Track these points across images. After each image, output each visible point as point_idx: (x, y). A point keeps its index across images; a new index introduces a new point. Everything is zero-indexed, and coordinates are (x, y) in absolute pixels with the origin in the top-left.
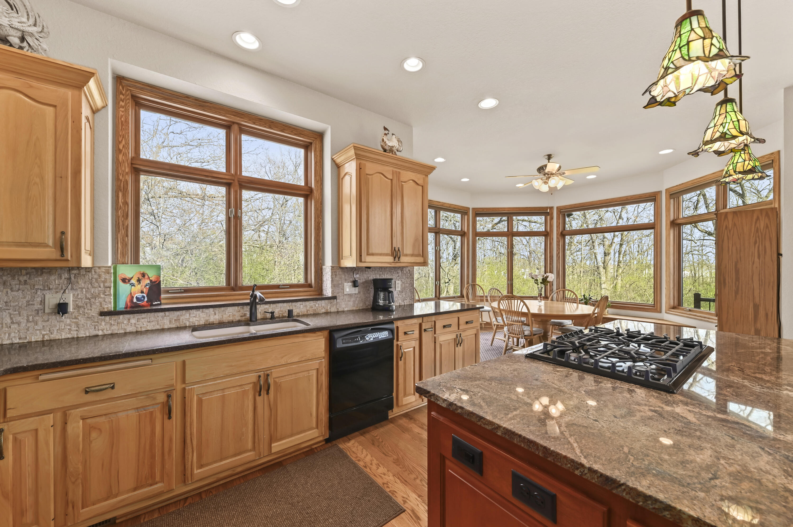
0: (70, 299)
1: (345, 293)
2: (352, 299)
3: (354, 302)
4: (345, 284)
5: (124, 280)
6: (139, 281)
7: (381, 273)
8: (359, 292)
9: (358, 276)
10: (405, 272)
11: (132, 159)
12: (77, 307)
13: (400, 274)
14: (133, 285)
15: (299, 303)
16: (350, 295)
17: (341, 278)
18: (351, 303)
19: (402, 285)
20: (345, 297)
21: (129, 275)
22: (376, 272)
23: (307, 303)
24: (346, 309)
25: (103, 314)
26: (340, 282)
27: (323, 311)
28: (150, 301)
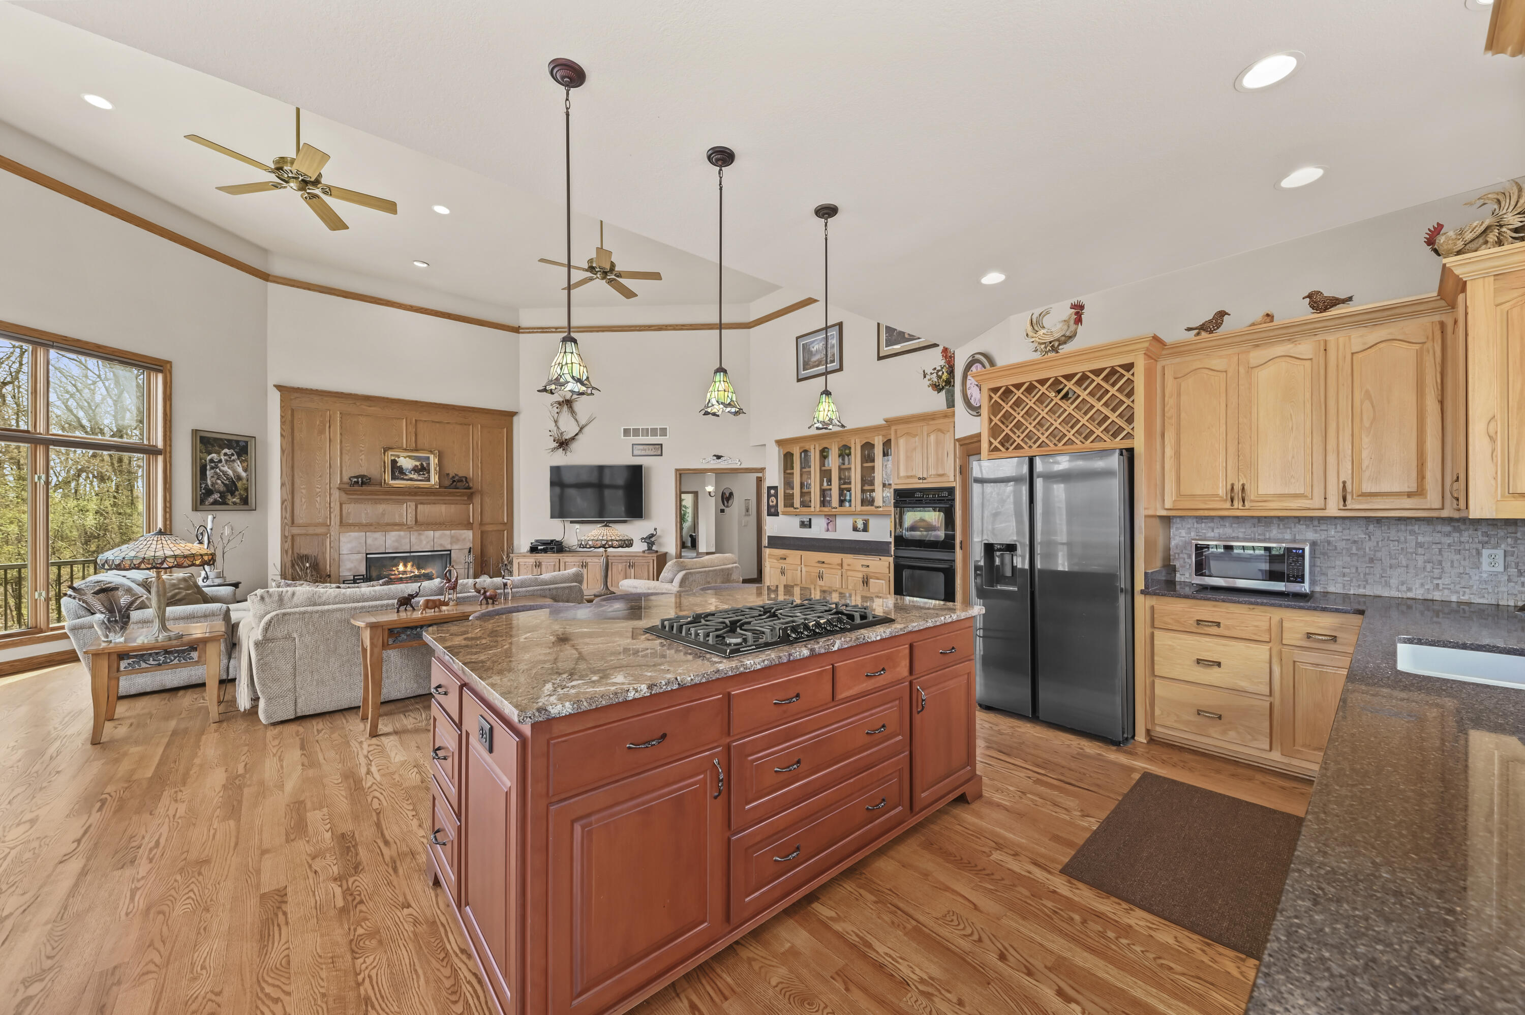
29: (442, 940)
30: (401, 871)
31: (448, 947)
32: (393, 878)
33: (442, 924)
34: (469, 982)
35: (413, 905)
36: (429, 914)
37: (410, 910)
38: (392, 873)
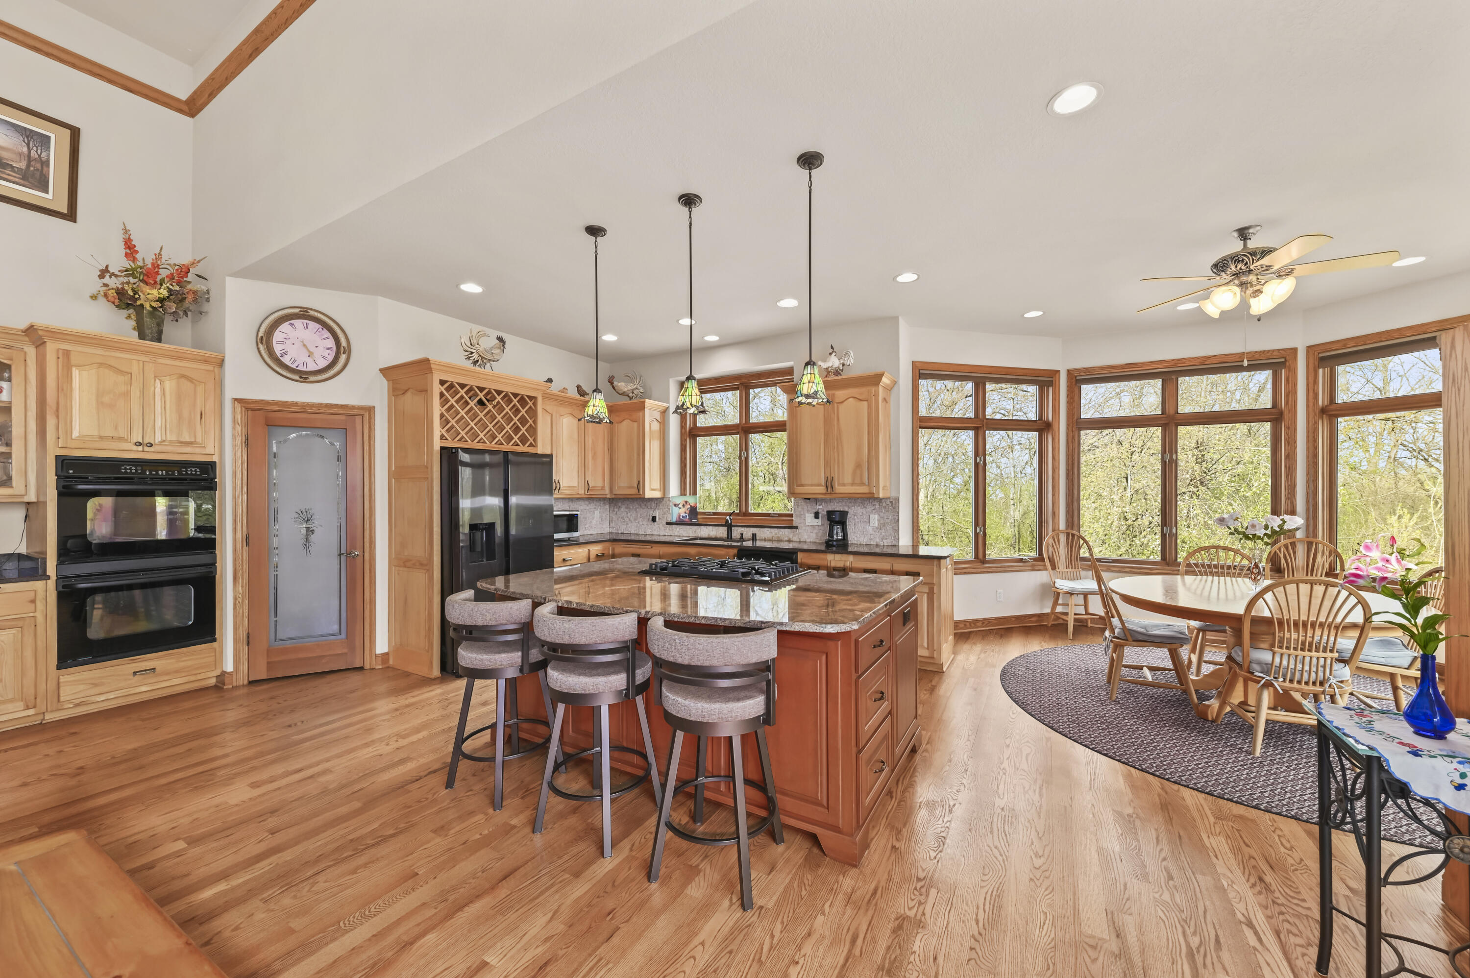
0: (657, 514)
1: (807, 524)
2: (815, 531)
3: (817, 534)
4: (807, 515)
5: (675, 505)
6: (684, 506)
7: (850, 505)
8: (823, 525)
9: (821, 507)
10: (884, 504)
11: (691, 429)
12: (660, 519)
13: (877, 506)
14: (680, 508)
15: (766, 529)
16: (813, 527)
17: (803, 509)
18: (814, 535)
19: (879, 521)
20: (807, 528)
21: (678, 502)
22: (844, 503)
23: (772, 530)
24: (808, 540)
25: (668, 523)
26: (802, 513)
27: (787, 539)
28: (690, 519)
29: (896, 810)
30: (873, 886)
31: (896, 804)
32: (883, 883)
33: (887, 819)
34: (903, 783)
35: (890, 845)
36: (888, 831)
37: (895, 843)
38: (880, 889)
